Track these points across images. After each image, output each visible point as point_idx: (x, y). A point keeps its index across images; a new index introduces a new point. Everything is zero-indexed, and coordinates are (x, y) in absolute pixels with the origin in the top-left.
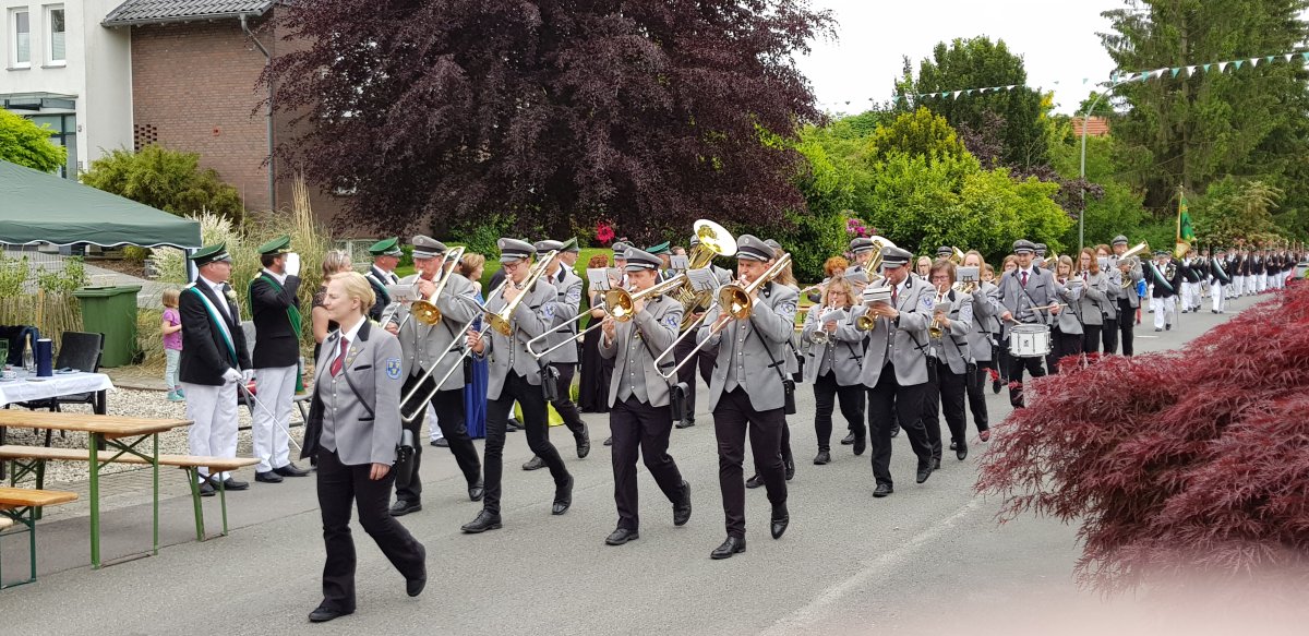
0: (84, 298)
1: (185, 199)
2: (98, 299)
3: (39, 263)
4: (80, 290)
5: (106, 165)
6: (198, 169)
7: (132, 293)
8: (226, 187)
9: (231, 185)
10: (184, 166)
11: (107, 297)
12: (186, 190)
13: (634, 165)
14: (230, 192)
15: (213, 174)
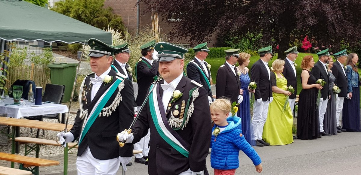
0: (52, 68)
1: (97, 22)
2: (59, 69)
3: (32, 51)
4: (50, 65)
5: (61, 4)
6: (104, 7)
7: (74, 67)
8: (117, 16)
9: (119, 15)
10: (97, 5)
11: (63, 68)
12: (98, 17)
13: (327, 8)
14: (118, 19)
15: (111, 9)
